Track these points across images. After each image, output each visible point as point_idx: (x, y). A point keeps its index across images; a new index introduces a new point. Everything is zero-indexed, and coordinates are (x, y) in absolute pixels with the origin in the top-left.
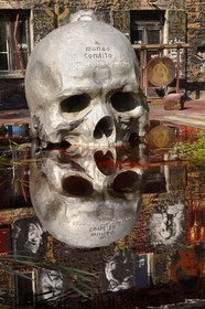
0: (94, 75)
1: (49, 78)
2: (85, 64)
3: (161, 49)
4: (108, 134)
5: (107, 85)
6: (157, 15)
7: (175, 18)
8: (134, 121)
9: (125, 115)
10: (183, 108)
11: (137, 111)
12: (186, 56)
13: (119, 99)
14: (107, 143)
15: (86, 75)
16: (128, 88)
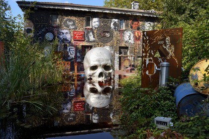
0: (99, 61)
1: (88, 62)
2: (97, 58)
3: (127, 57)
4: (102, 76)
5: (102, 63)
6: (127, 48)
7: (131, 49)
8: (110, 74)
9: (107, 72)
10: (131, 72)
11: (111, 71)
12: (134, 58)
13: (106, 67)
14: (102, 79)
15: (97, 61)
16: (108, 65)
